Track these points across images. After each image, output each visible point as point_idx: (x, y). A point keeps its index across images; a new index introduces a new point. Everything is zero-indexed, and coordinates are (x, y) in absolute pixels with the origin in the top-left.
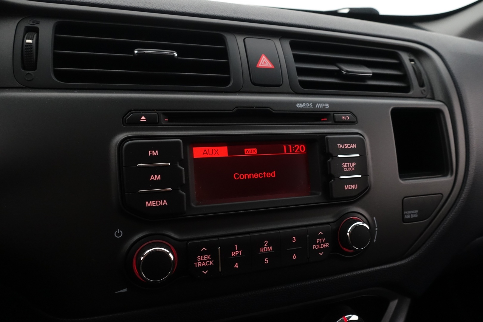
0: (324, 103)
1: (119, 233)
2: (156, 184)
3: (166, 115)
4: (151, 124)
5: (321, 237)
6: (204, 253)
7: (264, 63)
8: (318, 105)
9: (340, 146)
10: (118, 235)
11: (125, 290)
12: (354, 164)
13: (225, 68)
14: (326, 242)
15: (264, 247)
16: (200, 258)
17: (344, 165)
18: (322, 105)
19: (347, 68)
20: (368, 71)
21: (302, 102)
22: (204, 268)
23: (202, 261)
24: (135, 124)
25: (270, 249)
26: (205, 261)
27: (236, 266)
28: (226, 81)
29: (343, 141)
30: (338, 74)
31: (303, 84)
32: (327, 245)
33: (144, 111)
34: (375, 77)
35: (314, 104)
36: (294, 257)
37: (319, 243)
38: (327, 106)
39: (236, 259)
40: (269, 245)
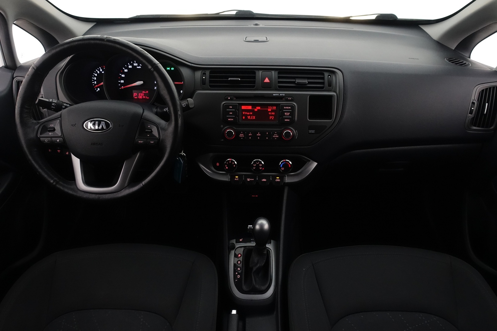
0: (283, 94)
1: (222, 126)
2: (231, 115)
3: (235, 97)
4: (231, 100)
5: (276, 134)
6: (242, 133)
7: (267, 80)
8: (281, 95)
9: (285, 108)
11: (223, 140)
12: (289, 113)
13: (254, 82)
14: (277, 135)
16: (241, 134)
17: (286, 113)
18: (282, 95)
19: (297, 81)
20: (306, 81)
21: (275, 94)
23: (241, 136)
24: (227, 99)
27: (250, 138)
28: (254, 86)
29: (286, 106)
30: (294, 83)
31: (279, 87)
32: (278, 136)
33: (229, 96)
34: (309, 83)
35: (279, 94)
36: (267, 138)
37: (275, 135)
38: (284, 95)
39: (250, 136)
40: (260, 134)
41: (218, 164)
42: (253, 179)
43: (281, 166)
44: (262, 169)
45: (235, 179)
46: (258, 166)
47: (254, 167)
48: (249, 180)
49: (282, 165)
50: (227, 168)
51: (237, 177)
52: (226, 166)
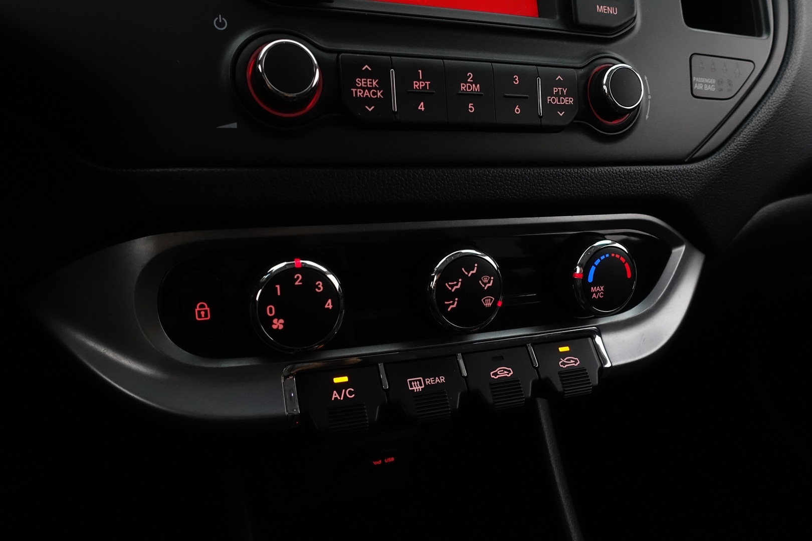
1: (220, 23)
5: (559, 84)
6: (366, 75)
10: (221, 25)
11: (234, 125)
14: (568, 95)
15: (466, 82)
16: (360, 81)
22: (369, 101)
23: (364, 89)
25: (476, 88)
26: (369, 89)
27: (421, 107)
32: (571, 101)
36: (517, 110)
37: (557, 95)
39: (421, 95)
40: (475, 82)
41: (202, 312)
42: (442, 379)
43: (590, 279)
44: (495, 304)
45: (335, 395)
46: (472, 290)
47: (451, 296)
48: (417, 388)
49: (593, 269)
50: (278, 324)
51: (345, 379)
52: (270, 310)
